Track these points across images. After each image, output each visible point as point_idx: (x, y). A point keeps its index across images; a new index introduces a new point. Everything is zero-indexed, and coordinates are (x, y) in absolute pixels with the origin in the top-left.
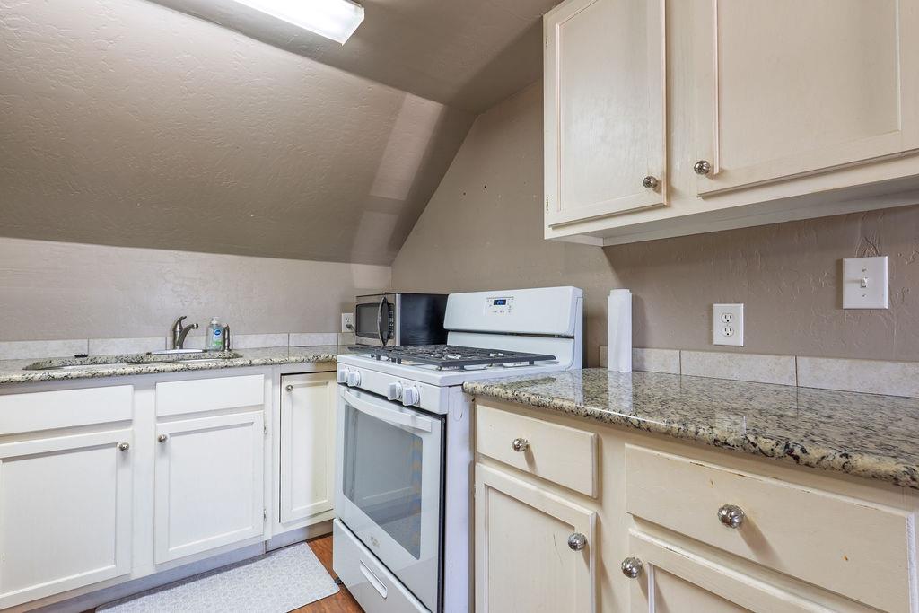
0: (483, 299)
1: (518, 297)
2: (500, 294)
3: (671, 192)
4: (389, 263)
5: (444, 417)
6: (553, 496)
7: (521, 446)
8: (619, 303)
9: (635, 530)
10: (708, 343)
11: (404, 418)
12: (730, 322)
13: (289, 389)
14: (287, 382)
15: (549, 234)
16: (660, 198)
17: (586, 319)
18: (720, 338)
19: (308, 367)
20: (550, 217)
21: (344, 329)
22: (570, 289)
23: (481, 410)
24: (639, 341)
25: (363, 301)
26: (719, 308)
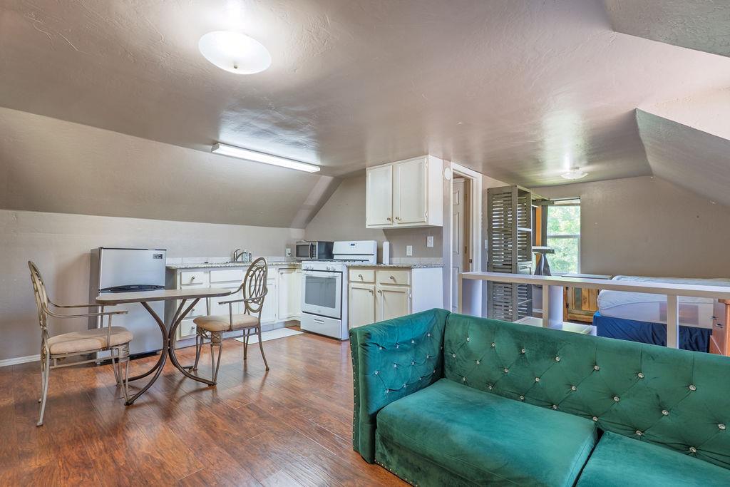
0: (347, 243)
1: (358, 243)
2: (353, 242)
3: (393, 221)
4: (305, 228)
5: (342, 272)
6: (366, 285)
7: (360, 276)
8: (386, 245)
9: (380, 286)
10: (405, 255)
11: (331, 274)
12: (410, 250)
13: (282, 274)
14: (281, 271)
15: (367, 227)
16: (390, 222)
17: (378, 250)
18: (408, 254)
19: (287, 267)
20: (368, 223)
21: (287, 255)
22: (373, 241)
23: (350, 271)
24: (391, 256)
25: (300, 244)
26: (408, 247)
